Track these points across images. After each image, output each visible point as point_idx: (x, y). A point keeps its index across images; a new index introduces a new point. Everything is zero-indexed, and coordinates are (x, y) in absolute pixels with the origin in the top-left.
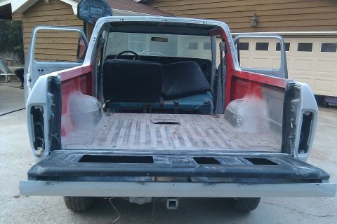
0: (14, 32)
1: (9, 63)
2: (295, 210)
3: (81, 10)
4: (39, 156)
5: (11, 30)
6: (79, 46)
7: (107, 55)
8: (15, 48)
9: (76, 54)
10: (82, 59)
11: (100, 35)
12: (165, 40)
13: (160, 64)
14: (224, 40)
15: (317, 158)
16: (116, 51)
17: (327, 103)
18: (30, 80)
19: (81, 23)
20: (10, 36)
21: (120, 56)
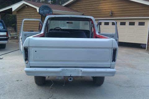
0: (12, 18)
1: (10, 31)
2: (118, 85)
3: (40, 11)
4: (27, 63)
5: (11, 18)
6: (40, 26)
7: (50, 29)
8: (12, 25)
9: (38, 28)
10: (40, 31)
11: (47, 22)
12: (72, 23)
13: (69, 32)
14: (92, 23)
15: (132, 68)
16: (53, 27)
17: (142, 47)
18: (21, 39)
19: (41, 16)
20: (10, 20)
21: (55, 29)
